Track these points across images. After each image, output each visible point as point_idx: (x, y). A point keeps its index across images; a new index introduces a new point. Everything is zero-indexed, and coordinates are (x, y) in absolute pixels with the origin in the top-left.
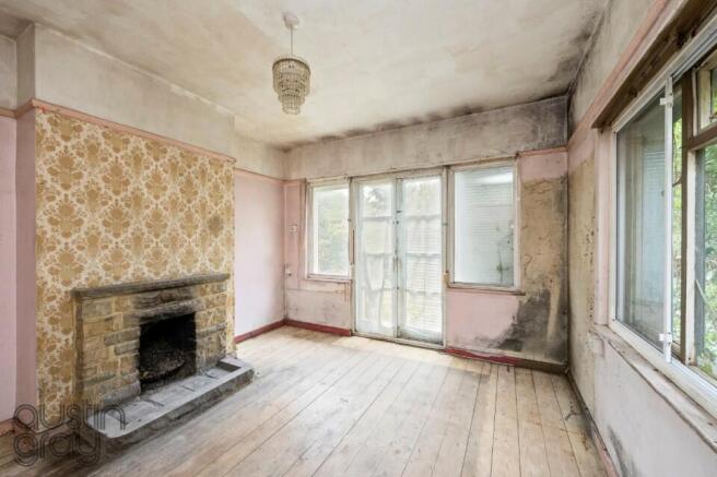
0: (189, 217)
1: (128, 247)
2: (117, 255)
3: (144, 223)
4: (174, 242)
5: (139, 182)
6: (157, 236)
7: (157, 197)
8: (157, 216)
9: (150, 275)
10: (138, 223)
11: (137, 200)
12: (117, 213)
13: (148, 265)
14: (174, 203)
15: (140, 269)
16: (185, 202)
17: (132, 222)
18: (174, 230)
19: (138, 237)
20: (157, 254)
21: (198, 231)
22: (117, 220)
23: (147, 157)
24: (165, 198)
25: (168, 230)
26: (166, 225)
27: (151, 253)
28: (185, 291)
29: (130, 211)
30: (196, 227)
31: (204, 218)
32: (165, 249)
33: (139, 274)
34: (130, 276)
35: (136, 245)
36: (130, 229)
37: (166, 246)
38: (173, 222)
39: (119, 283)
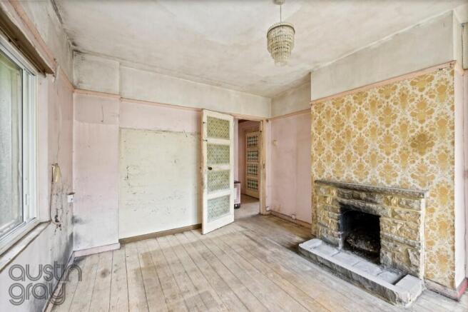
0: (388, 138)
1: (344, 161)
2: (338, 165)
3: (352, 147)
4: (373, 158)
5: (350, 122)
6: (361, 155)
7: (360, 129)
8: (361, 141)
9: (356, 180)
10: (349, 147)
11: (348, 133)
12: (339, 142)
13: (355, 173)
14: (373, 130)
15: (350, 175)
16: (383, 127)
17: (346, 147)
18: (374, 149)
19: (349, 155)
20: (360, 166)
21: (398, 149)
22: (339, 146)
23: (354, 104)
24: (367, 127)
25: (369, 151)
26: (367, 147)
27: (357, 166)
28: (372, 196)
29: (345, 140)
30: (395, 146)
31: (404, 138)
32: (366, 164)
33: (350, 178)
34: (344, 178)
35: (348, 160)
36: (345, 151)
37: (367, 162)
38: (373, 144)
39: (339, 181)
